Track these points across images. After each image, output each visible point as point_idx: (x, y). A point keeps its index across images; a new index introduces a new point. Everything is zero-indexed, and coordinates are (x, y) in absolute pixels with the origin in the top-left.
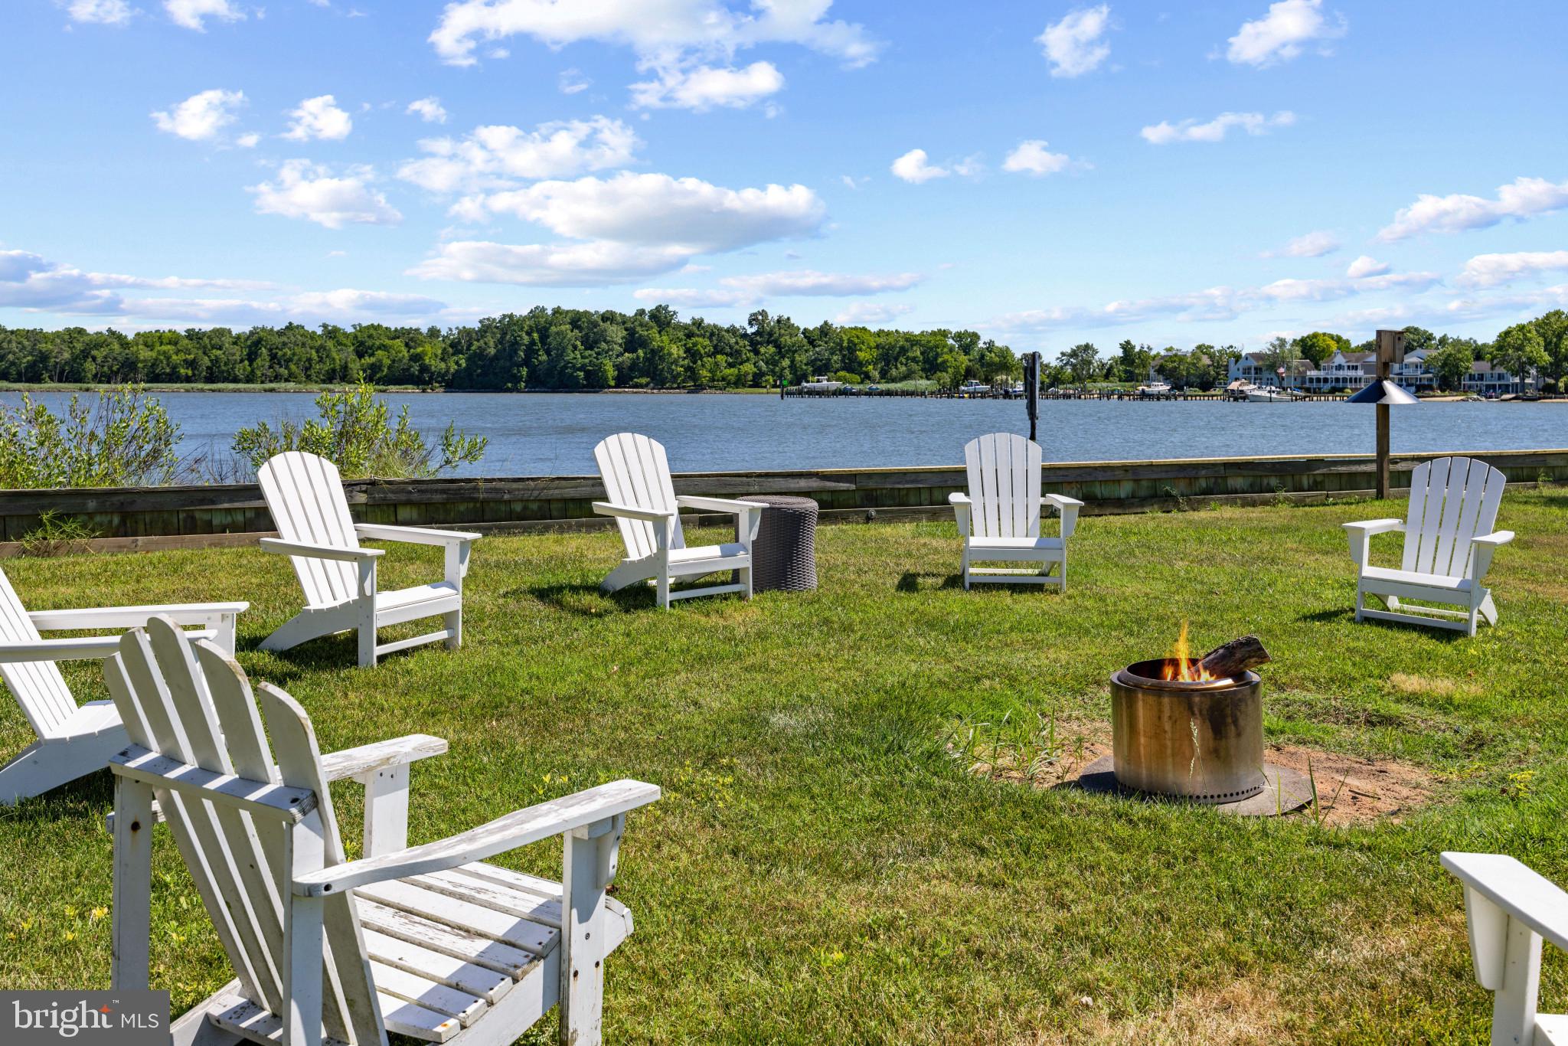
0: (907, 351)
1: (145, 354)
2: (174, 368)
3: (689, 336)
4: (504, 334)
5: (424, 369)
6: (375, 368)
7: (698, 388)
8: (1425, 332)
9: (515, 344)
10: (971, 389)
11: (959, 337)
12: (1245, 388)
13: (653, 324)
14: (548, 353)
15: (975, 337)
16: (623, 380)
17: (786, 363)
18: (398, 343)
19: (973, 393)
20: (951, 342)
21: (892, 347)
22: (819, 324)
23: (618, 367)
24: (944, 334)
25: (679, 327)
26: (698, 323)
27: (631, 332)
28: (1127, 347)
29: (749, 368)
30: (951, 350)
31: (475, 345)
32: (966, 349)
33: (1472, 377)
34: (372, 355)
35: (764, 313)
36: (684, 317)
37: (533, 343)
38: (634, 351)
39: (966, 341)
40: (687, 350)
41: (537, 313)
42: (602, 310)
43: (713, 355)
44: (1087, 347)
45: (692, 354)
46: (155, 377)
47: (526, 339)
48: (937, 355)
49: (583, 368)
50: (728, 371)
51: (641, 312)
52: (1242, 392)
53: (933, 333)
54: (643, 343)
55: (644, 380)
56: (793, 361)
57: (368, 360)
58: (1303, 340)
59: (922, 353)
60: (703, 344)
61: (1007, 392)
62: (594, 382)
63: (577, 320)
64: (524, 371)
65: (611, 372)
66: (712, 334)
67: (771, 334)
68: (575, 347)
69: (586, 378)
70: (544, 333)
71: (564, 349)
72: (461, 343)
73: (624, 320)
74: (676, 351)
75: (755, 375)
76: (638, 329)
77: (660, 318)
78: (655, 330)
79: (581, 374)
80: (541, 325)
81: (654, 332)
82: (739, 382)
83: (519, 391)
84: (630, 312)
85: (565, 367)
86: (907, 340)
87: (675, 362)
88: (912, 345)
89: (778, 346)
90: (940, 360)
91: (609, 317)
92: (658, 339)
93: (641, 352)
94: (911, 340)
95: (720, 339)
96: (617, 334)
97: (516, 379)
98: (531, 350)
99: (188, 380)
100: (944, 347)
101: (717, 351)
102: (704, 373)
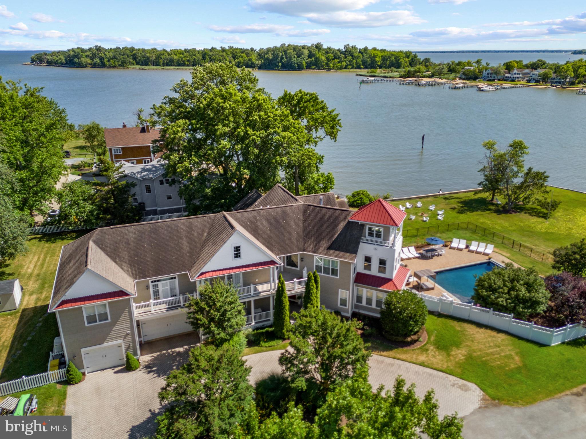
1: (176, 57)
2: (184, 61)
3: (327, 53)
4: (274, 52)
5: (252, 63)
6: (239, 63)
7: (329, 70)
9: (277, 56)
13: (316, 49)
14: (287, 58)
16: (308, 67)
17: (355, 61)
18: (244, 55)
21: (386, 56)
22: (364, 47)
23: (306, 63)
25: (324, 49)
26: (329, 48)
27: (310, 52)
29: (344, 64)
31: (266, 56)
32: (408, 57)
33: (552, 78)
34: (238, 59)
35: (348, 45)
36: (325, 46)
37: (282, 55)
38: (311, 58)
40: (327, 58)
41: (283, 45)
42: (302, 45)
43: (334, 59)
45: (328, 59)
46: (179, 65)
47: (281, 54)
48: (399, 59)
49: (297, 63)
50: (338, 64)
51: (313, 45)
54: (314, 55)
55: (314, 67)
56: (356, 61)
57: (237, 60)
58: (507, 63)
60: (331, 56)
62: (300, 68)
63: (295, 48)
64: (280, 64)
65: (305, 65)
66: (333, 52)
67: (350, 51)
68: (294, 57)
69: (298, 66)
70: (285, 52)
71: (291, 57)
72: (261, 54)
73: (308, 48)
74: (323, 58)
75: (346, 66)
76: (312, 51)
77: (318, 47)
78: (317, 51)
79: (296, 65)
80: (285, 50)
81: (317, 52)
82: (341, 68)
83: (279, 70)
84: (310, 45)
85: (292, 63)
87: (323, 62)
89: (352, 56)
91: (303, 47)
92: (319, 55)
93: (313, 59)
95: (336, 53)
96: (306, 52)
97: (278, 66)
98: (282, 58)
99: (188, 65)
101: (335, 58)
102: (332, 65)
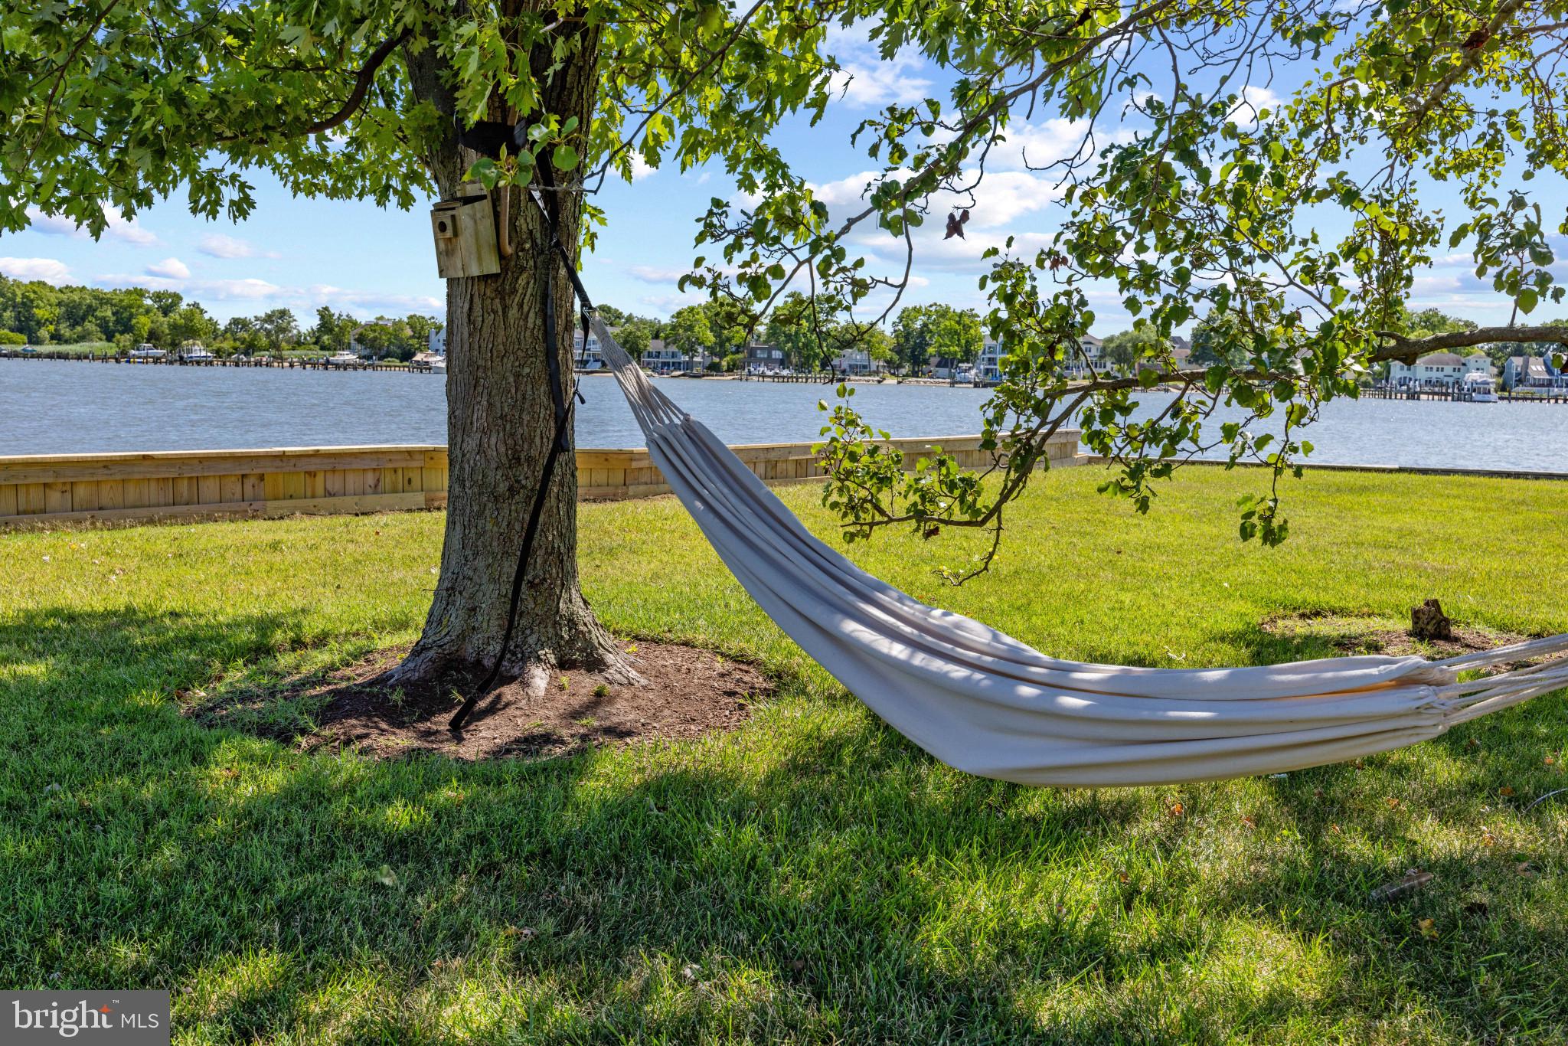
0: (95, 310)
8: (616, 310)
10: (143, 353)
11: (158, 297)
12: (430, 359)
15: (177, 298)
19: (146, 358)
20: (148, 302)
24: (140, 293)
28: (324, 314)
30: (148, 311)
32: (166, 311)
33: (650, 355)
39: (168, 302)
44: (283, 313)
52: (427, 363)
53: (128, 292)
59: (114, 314)
61: (181, 358)
86: (96, 298)
88: (101, 304)
90: (134, 321)
94: (102, 299)
100: (139, 307)
